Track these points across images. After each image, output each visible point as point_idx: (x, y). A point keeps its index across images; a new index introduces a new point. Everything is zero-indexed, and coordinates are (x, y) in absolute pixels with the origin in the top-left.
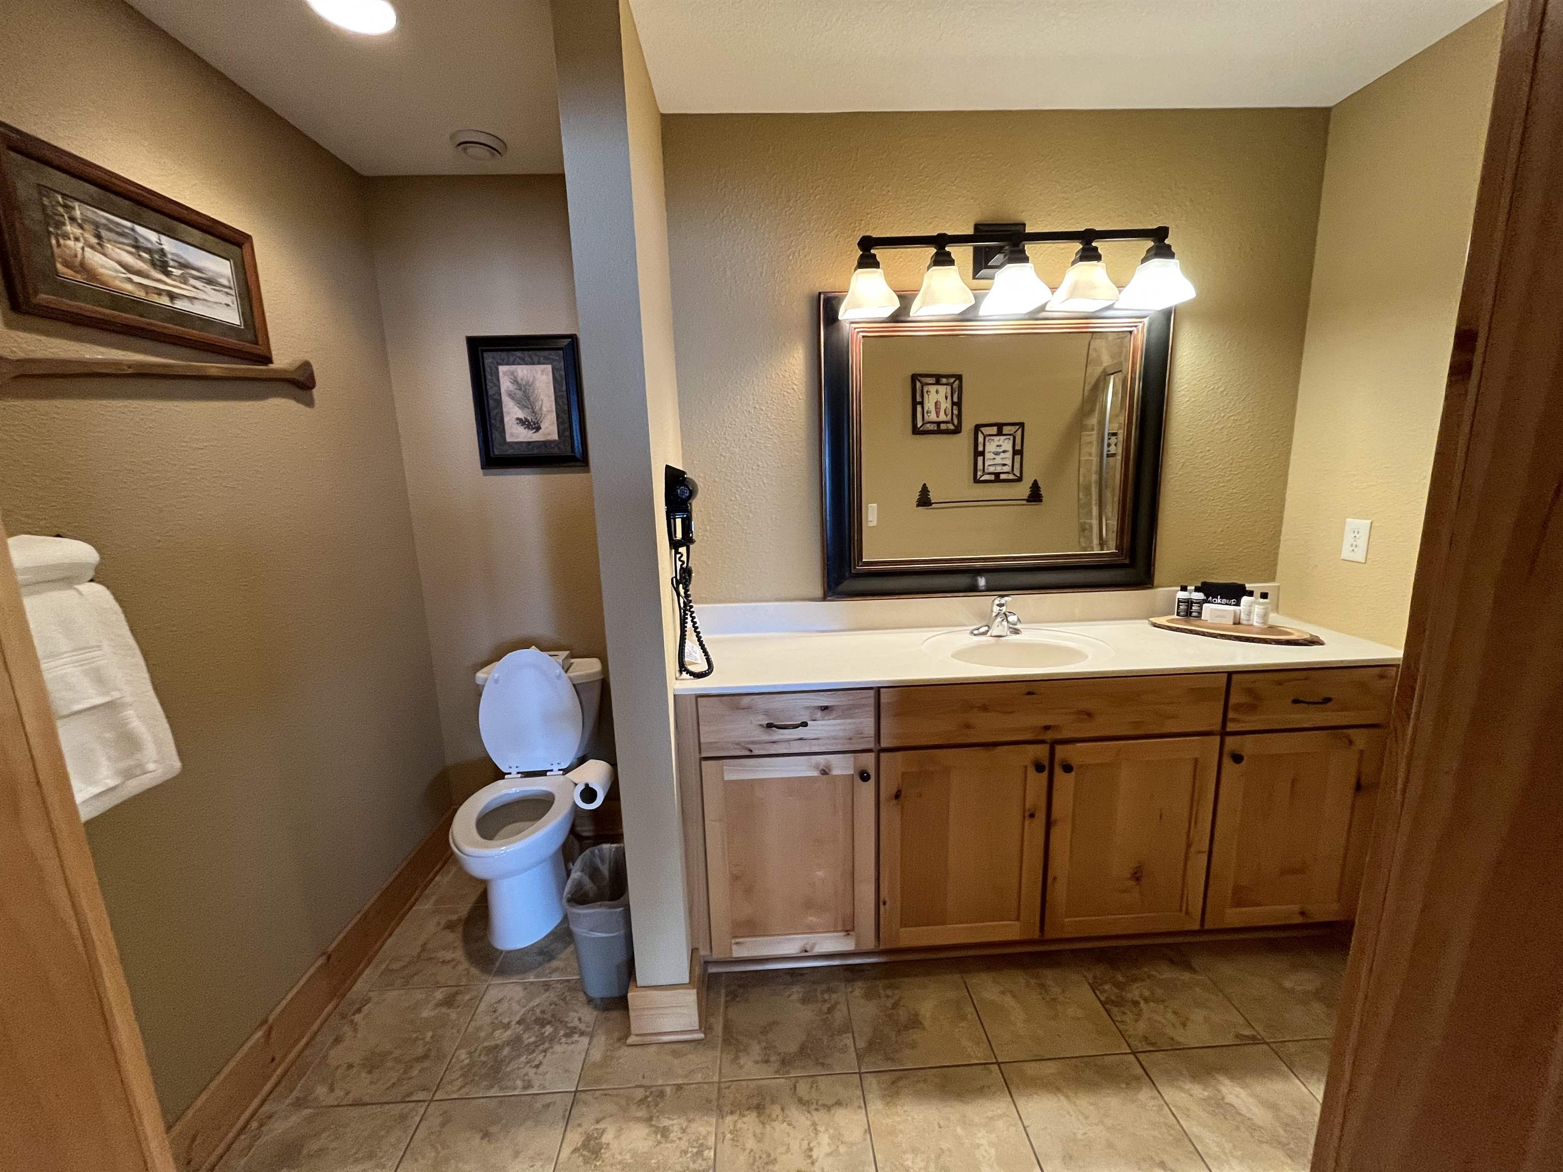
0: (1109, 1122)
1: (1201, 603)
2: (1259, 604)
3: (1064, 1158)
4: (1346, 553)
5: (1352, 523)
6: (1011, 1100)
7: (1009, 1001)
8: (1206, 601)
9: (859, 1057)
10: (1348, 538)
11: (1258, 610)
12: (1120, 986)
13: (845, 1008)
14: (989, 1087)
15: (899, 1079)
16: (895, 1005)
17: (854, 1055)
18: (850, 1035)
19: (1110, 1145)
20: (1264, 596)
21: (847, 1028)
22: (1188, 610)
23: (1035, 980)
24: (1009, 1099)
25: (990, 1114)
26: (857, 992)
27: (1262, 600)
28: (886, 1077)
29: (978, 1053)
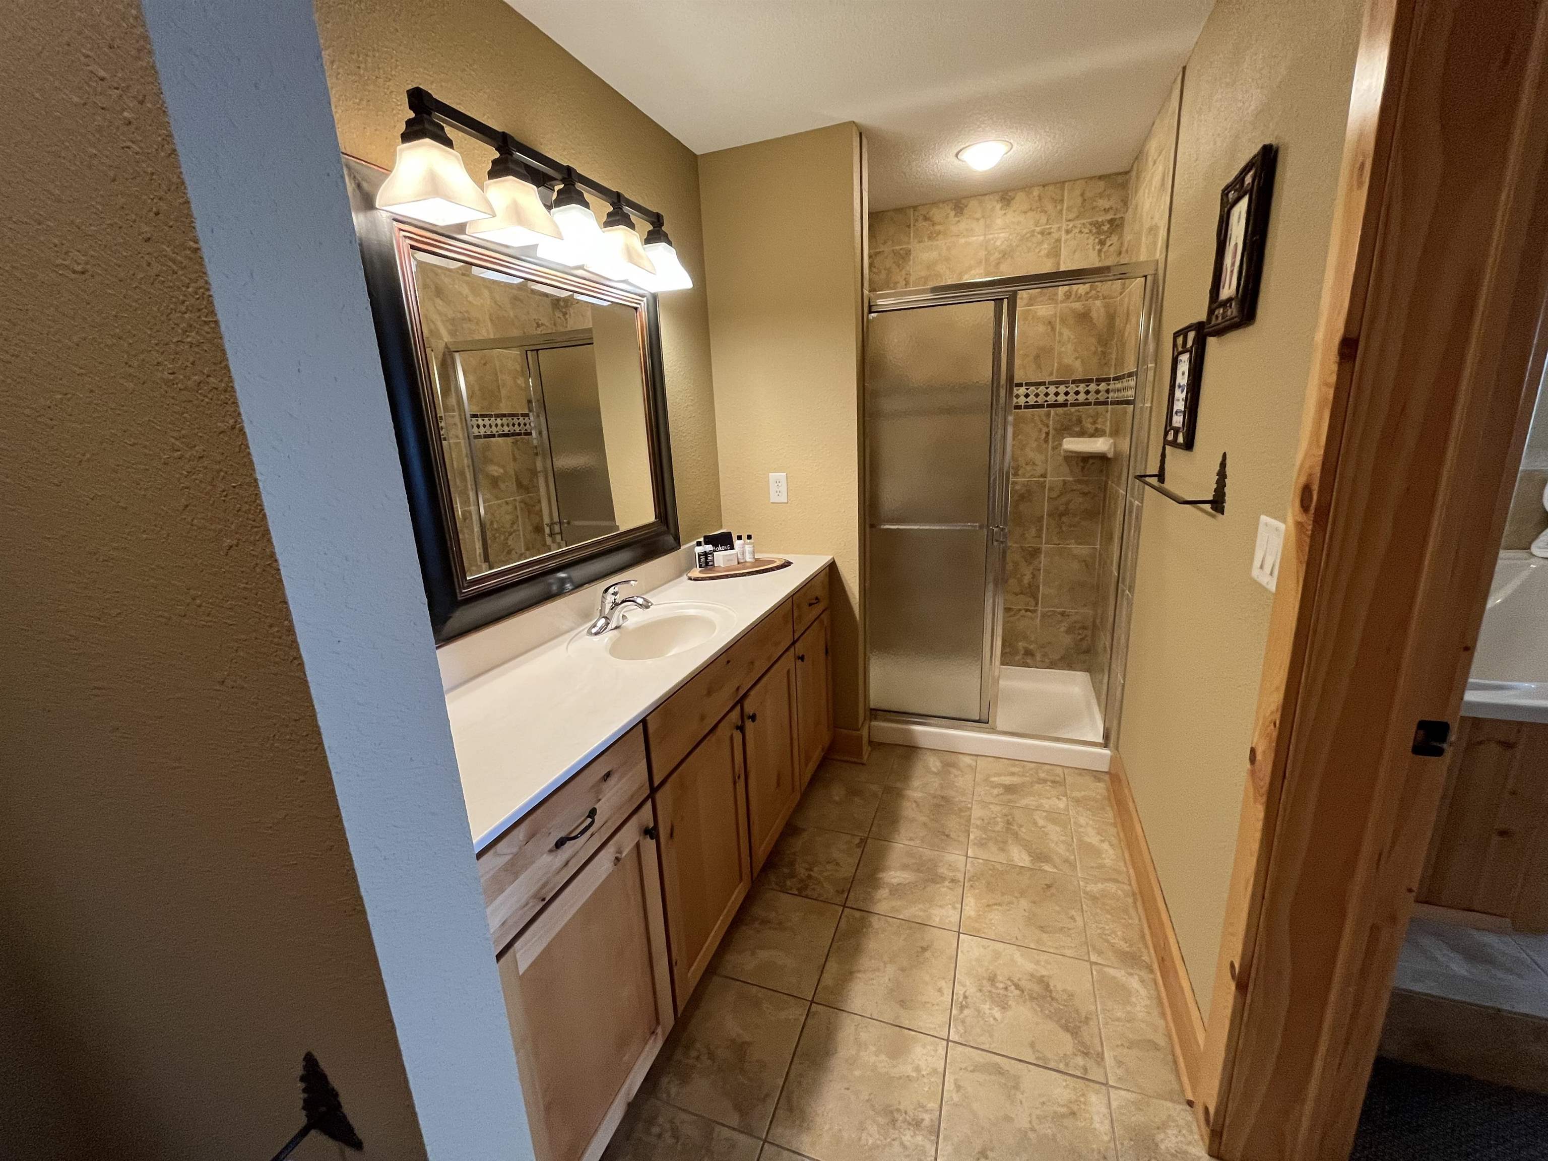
0: (886, 958)
1: (711, 553)
2: (748, 544)
3: (901, 1005)
4: (774, 498)
5: (773, 476)
6: (846, 1014)
7: (764, 955)
8: (714, 551)
9: (748, 1131)
10: (773, 488)
11: (748, 548)
12: (792, 875)
13: (684, 1116)
14: (830, 1023)
15: (789, 1100)
16: (711, 1056)
17: (742, 1137)
18: (718, 1128)
19: (903, 970)
20: (749, 537)
21: (708, 1126)
22: (706, 561)
23: (757, 923)
24: (845, 1014)
25: (852, 1038)
26: (673, 1090)
27: (749, 541)
28: (780, 1112)
29: (796, 1013)
